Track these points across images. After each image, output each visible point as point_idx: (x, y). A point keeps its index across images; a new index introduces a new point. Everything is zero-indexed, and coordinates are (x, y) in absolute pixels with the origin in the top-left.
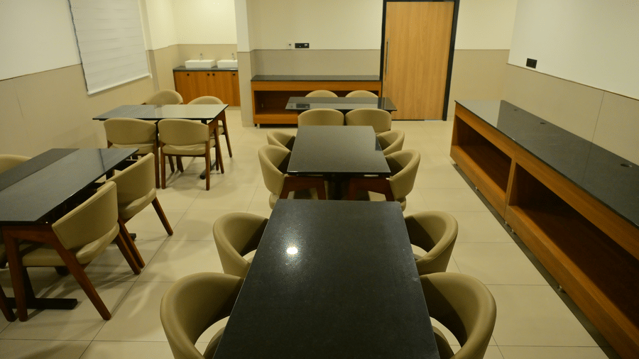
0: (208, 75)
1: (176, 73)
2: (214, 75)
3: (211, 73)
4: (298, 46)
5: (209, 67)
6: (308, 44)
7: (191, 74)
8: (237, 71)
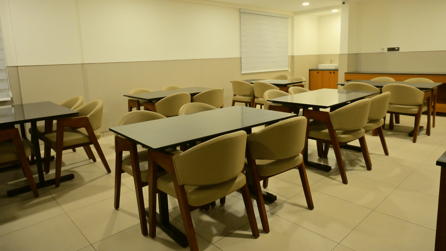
0: (331, 73)
1: (311, 71)
2: (334, 73)
3: (332, 72)
4: (390, 50)
5: (333, 68)
6: (399, 48)
7: (320, 72)
8: (337, 70)
